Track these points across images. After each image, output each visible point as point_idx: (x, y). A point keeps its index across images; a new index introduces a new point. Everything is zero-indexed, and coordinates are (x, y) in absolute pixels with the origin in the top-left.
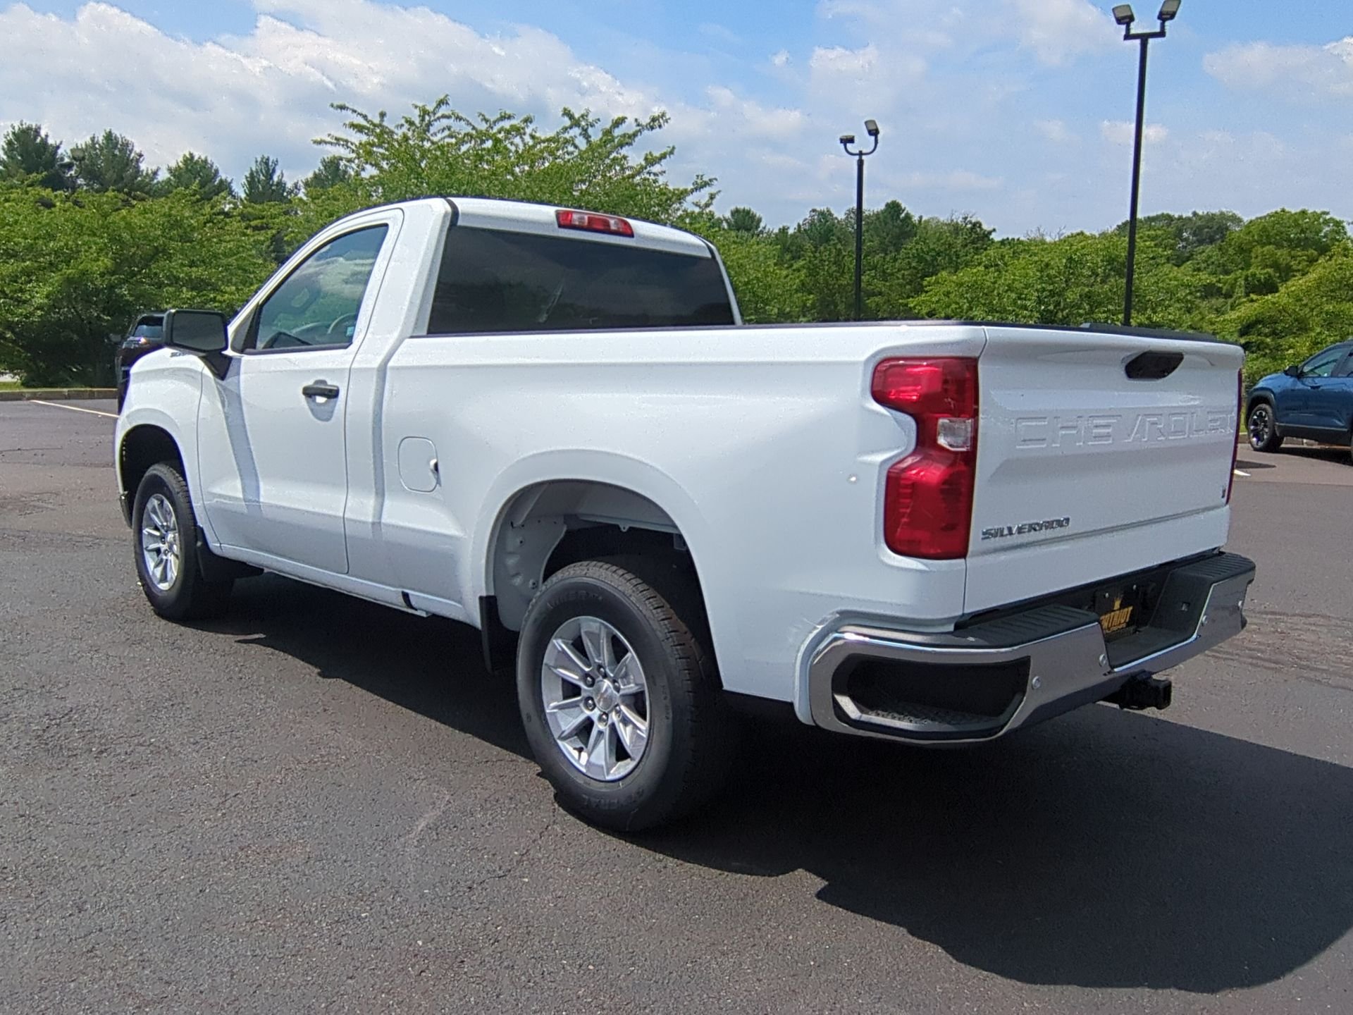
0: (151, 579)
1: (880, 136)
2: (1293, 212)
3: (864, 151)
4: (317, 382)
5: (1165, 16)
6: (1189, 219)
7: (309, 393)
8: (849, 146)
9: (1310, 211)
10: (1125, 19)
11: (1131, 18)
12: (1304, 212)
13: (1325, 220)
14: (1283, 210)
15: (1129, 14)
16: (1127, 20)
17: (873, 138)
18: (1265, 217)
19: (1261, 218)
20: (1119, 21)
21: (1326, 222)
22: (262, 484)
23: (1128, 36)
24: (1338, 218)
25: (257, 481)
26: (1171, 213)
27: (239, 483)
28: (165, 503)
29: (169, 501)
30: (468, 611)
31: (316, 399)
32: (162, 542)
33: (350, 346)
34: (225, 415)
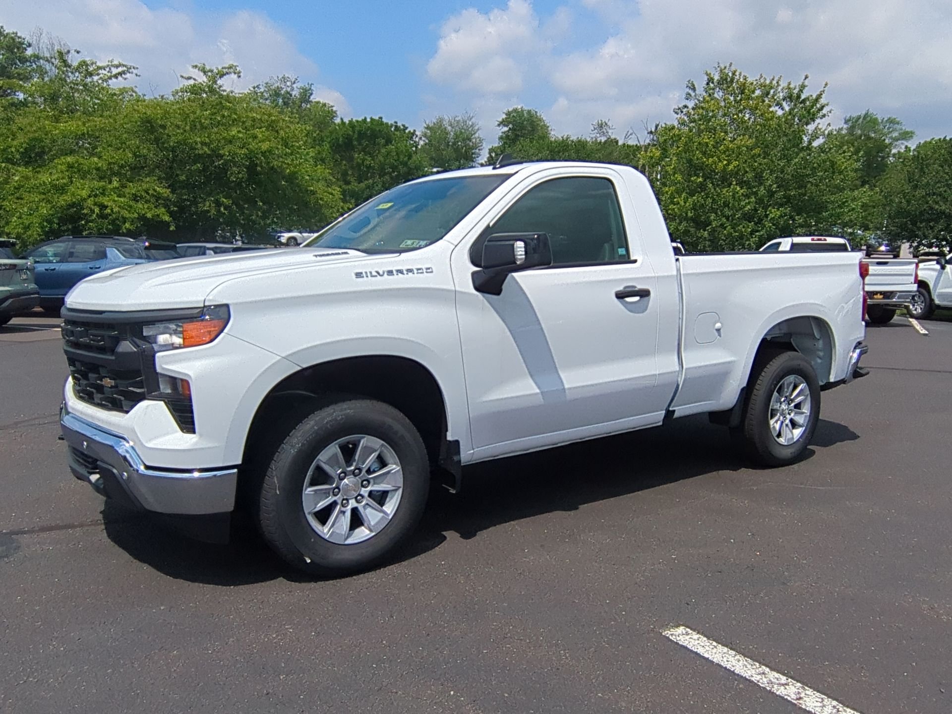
0: (328, 541)
4: (626, 287)
7: (620, 296)
22: (562, 375)
25: (557, 370)
27: (531, 381)
28: (366, 441)
29: (377, 437)
30: (721, 402)
31: (628, 299)
32: (335, 495)
33: (635, 261)
34: (506, 325)
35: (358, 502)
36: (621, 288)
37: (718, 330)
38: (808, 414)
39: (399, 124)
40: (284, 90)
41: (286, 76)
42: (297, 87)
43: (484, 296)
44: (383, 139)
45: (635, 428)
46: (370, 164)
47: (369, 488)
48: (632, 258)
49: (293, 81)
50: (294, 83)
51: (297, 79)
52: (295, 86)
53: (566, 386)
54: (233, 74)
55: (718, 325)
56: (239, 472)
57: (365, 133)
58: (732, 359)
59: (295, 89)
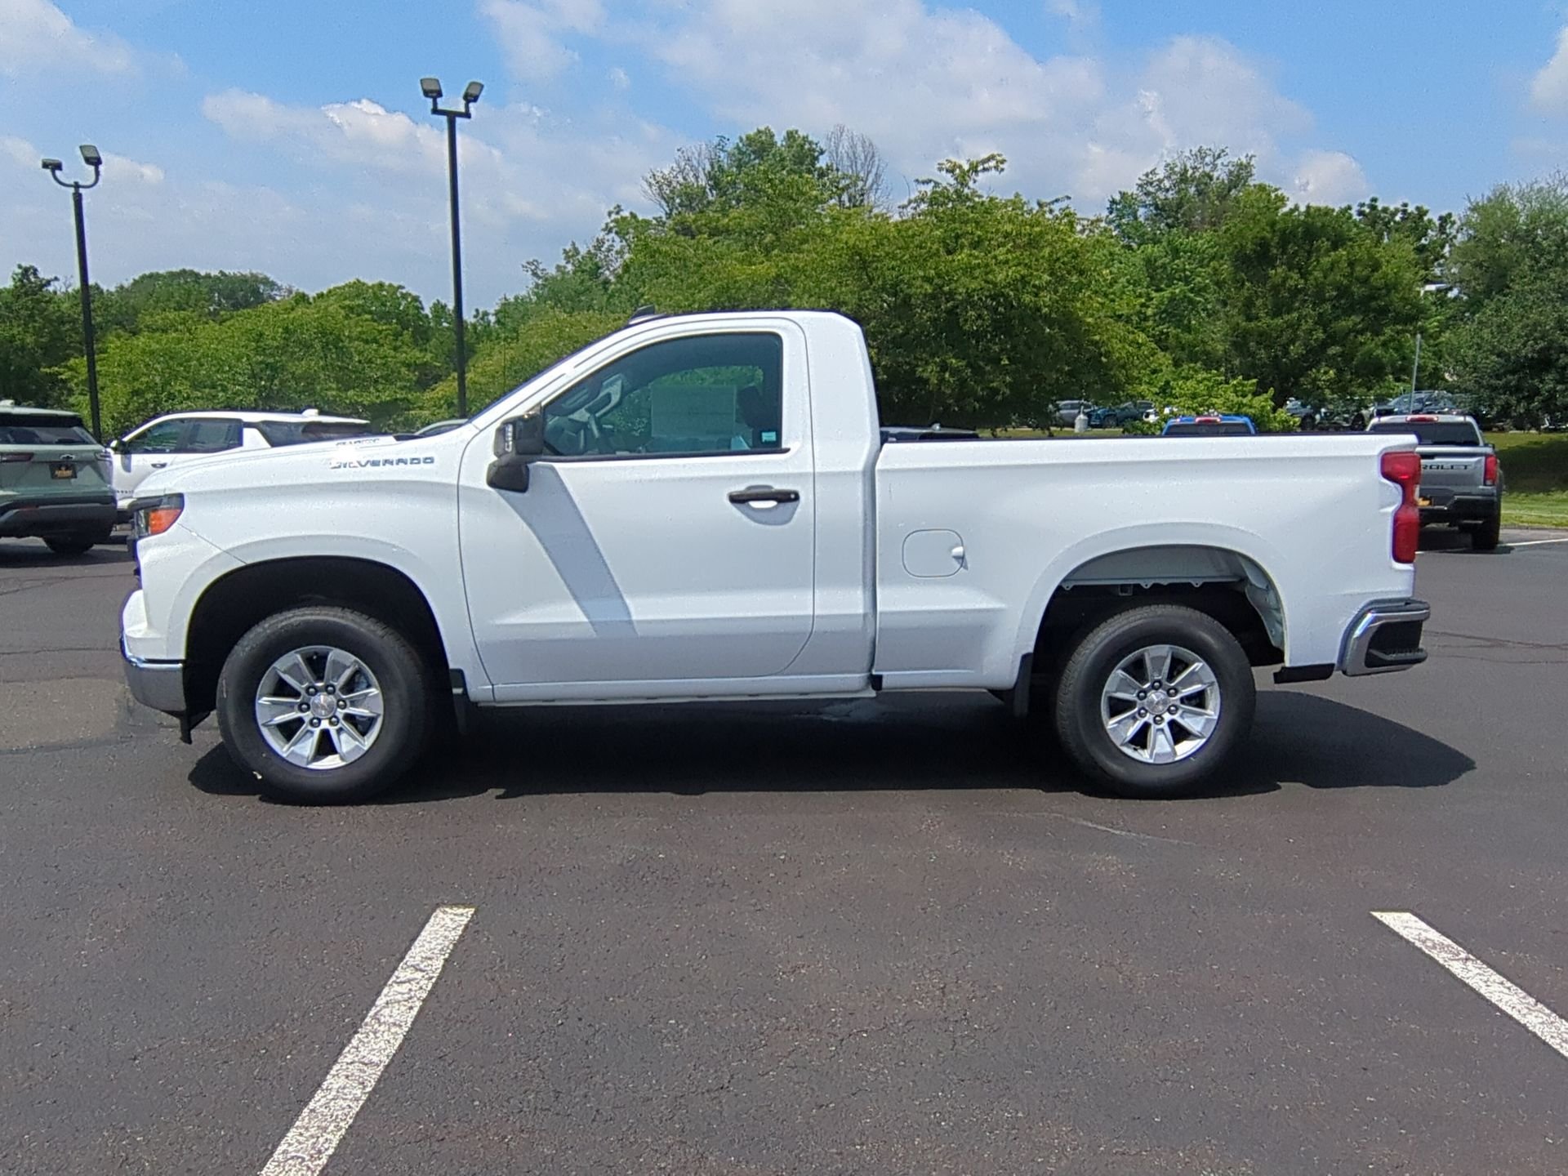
0: (287, 762)
1: (101, 168)
2: (370, 284)
3: (81, 183)
4: (750, 488)
5: (470, 98)
6: (216, 278)
7: (737, 499)
8: (58, 173)
9: (387, 283)
10: (434, 93)
11: (440, 94)
12: (381, 285)
13: (402, 294)
14: (358, 281)
15: (437, 88)
16: (435, 95)
17: (92, 168)
18: (344, 287)
19: (339, 288)
20: (427, 93)
21: (404, 296)
22: (628, 601)
23: (435, 111)
24: (414, 293)
25: (621, 597)
26: (196, 270)
27: (575, 606)
28: (335, 654)
29: (349, 651)
30: (985, 673)
31: (755, 504)
32: (302, 711)
33: (787, 450)
34: (535, 532)
35: (331, 723)
36: (740, 488)
37: (961, 559)
38: (1216, 717)
39: (1411, 209)
40: (1201, 170)
41: (1205, 147)
42: (1222, 164)
43: (500, 494)
44: (1328, 240)
45: (807, 694)
46: (1296, 285)
47: (346, 711)
48: (784, 446)
49: (1216, 154)
50: (1219, 156)
51: (1223, 151)
52: (1219, 162)
53: (634, 618)
54: (993, 171)
55: (958, 550)
56: (184, 669)
57: (1293, 234)
58: (1003, 606)
59: (1219, 167)
